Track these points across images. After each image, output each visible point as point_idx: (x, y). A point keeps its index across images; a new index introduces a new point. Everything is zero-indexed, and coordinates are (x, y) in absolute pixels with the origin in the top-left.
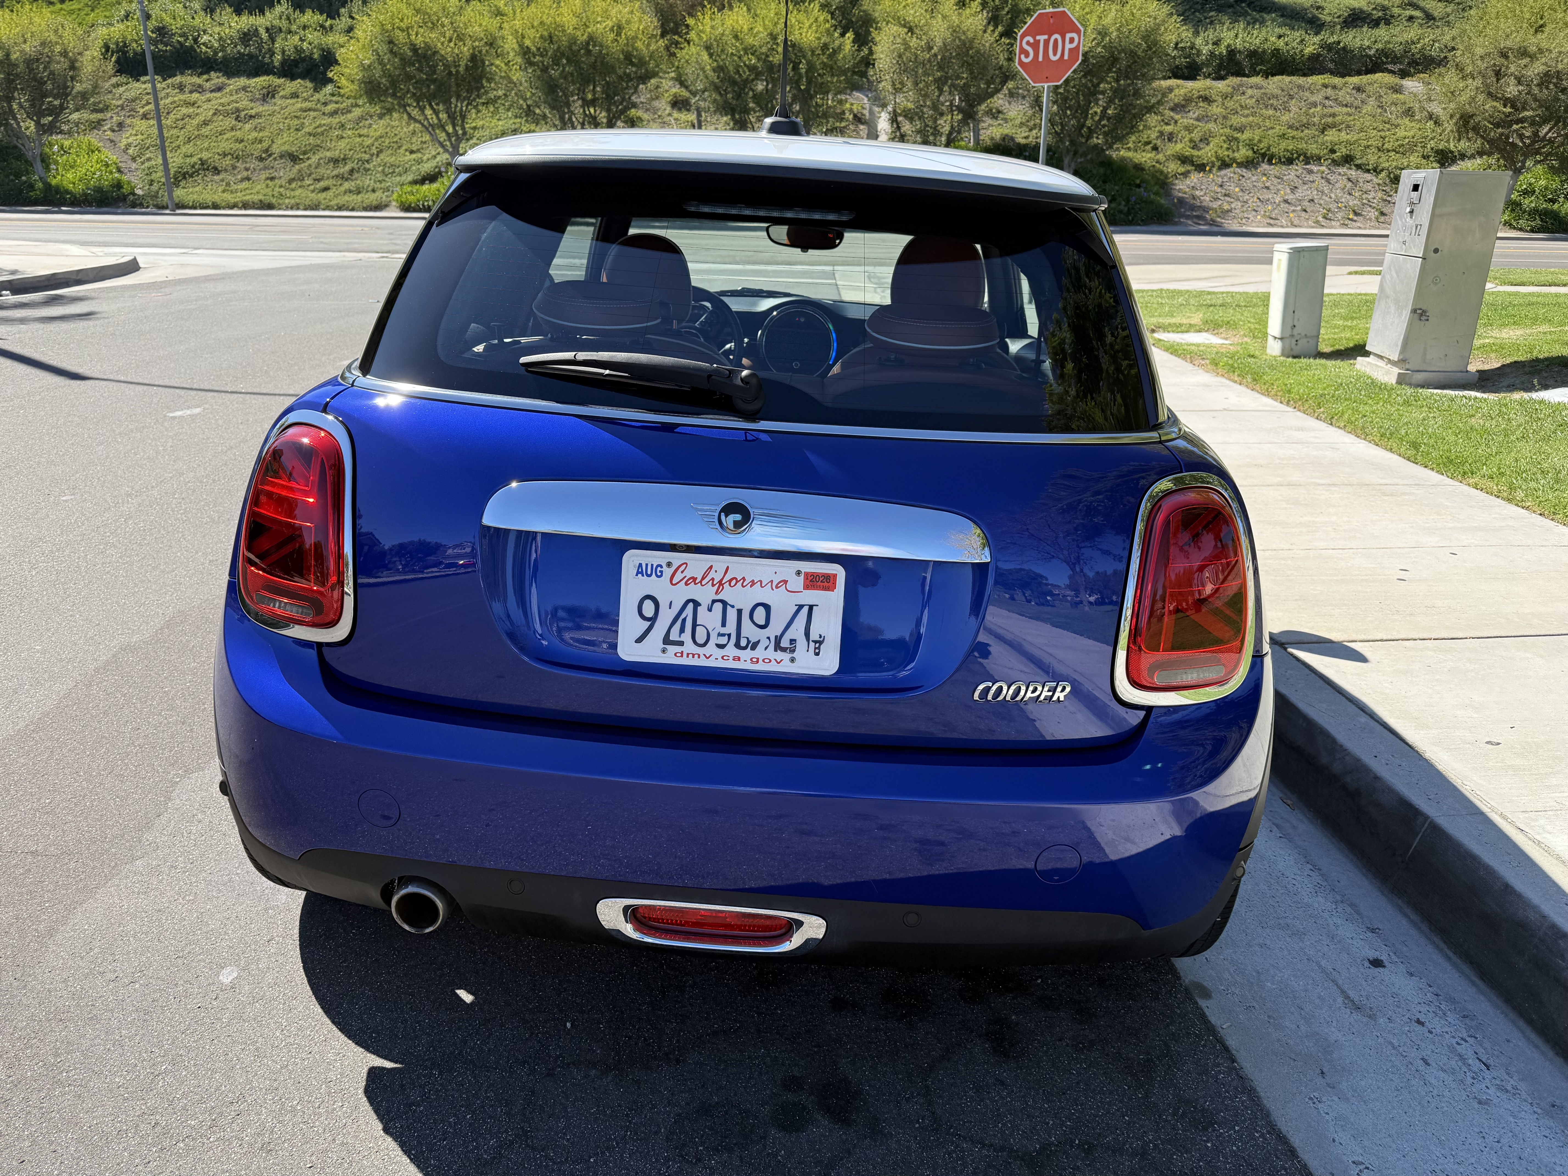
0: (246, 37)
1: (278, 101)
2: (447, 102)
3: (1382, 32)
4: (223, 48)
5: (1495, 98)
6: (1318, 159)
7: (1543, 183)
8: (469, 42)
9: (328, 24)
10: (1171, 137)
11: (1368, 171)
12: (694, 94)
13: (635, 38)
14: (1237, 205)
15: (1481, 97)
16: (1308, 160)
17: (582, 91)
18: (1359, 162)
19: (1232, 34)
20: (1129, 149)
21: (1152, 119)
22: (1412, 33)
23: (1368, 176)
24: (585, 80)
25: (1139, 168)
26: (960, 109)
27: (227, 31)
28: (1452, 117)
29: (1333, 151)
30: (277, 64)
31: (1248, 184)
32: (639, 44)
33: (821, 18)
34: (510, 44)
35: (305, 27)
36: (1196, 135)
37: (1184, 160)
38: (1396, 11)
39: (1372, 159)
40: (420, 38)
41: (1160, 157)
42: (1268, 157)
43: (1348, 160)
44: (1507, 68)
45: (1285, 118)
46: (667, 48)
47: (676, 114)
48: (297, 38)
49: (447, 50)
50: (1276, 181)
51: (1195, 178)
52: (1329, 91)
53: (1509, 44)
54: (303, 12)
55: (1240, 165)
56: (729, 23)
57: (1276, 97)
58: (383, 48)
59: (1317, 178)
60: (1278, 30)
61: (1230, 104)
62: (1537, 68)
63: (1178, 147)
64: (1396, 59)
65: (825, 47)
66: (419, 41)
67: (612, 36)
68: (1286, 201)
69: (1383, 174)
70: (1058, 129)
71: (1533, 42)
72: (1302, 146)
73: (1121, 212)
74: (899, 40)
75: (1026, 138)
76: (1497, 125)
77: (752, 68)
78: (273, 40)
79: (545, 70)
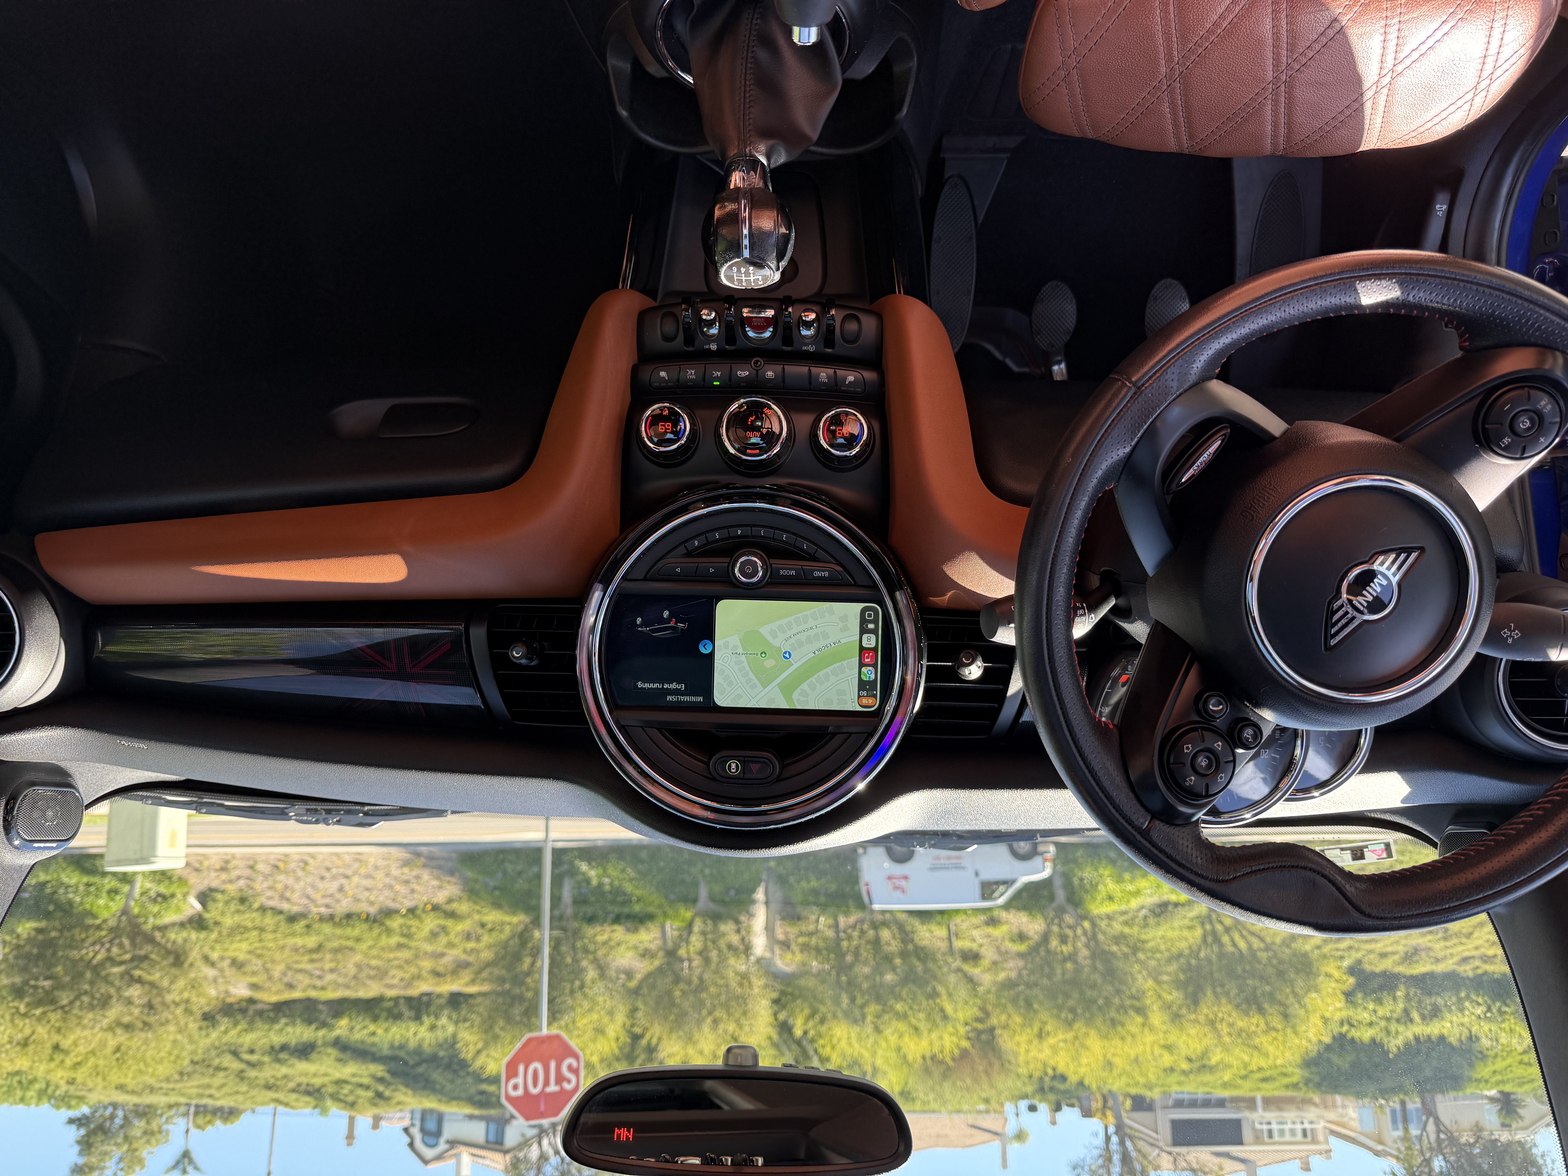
0: (1435, 1013)
1: (1401, 949)
2: (1221, 955)
3: (277, 1039)
4: (1460, 1000)
5: (153, 985)
6: (322, 919)
7: (101, 902)
8: (1202, 1018)
9: (1345, 1028)
10: (468, 937)
11: (272, 909)
12: (959, 970)
13: (1023, 1026)
14: (395, 872)
15: (165, 983)
16: (331, 917)
17: (1078, 970)
18: (281, 917)
19: (420, 1036)
20: (509, 924)
21: (487, 955)
22: (248, 1039)
23: (271, 903)
24: (1075, 982)
25: (497, 905)
26: (682, 960)
27: (1455, 1019)
28: (191, 965)
29: (308, 926)
30: (1402, 987)
31: (387, 893)
32: (1018, 1019)
33: (828, 1049)
34: (1157, 1018)
35: (1371, 1024)
36: (443, 940)
37: (452, 915)
38: (266, 1059)
39: (269, 920)
40: (1254, 1020)
41: (477, 917)
42: (371, 920)
43: (292, 919)
44: (142, 1012)
45: (358, 958)
46: (987, 1014)
47: (975, 946)
48: (1380, 1013)
49: (1225, 1010)
50: (360, 896)
51: (440, 897)
52: (319, 983)
53: (143, 1035)
54: (1373, 1040)
55: (397, 912)
56: (924, 1043)
57: (370, 977)
58: (1295, 1009)
59: (321, 901)
60: (376, 1039)
61: (413, 970)
62: (114, 1012)
63: (461, 927)
64: (260, 1013)
65: (822, 1021)
66: (1256, 1019)
67: (1049, 1028)
68: (347, 877)
69: (256, 905)
70: (579, 944)
71: (121, 1037)
72: (338, 931)
73: (511, 862)
74: (747, 1028)
75: (613, 931)
76: (146, 957)
77: (898, 998)
78: (1406, 1012)
79: (1118, 992)
